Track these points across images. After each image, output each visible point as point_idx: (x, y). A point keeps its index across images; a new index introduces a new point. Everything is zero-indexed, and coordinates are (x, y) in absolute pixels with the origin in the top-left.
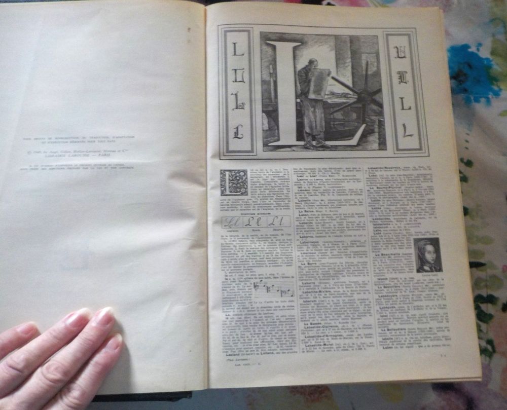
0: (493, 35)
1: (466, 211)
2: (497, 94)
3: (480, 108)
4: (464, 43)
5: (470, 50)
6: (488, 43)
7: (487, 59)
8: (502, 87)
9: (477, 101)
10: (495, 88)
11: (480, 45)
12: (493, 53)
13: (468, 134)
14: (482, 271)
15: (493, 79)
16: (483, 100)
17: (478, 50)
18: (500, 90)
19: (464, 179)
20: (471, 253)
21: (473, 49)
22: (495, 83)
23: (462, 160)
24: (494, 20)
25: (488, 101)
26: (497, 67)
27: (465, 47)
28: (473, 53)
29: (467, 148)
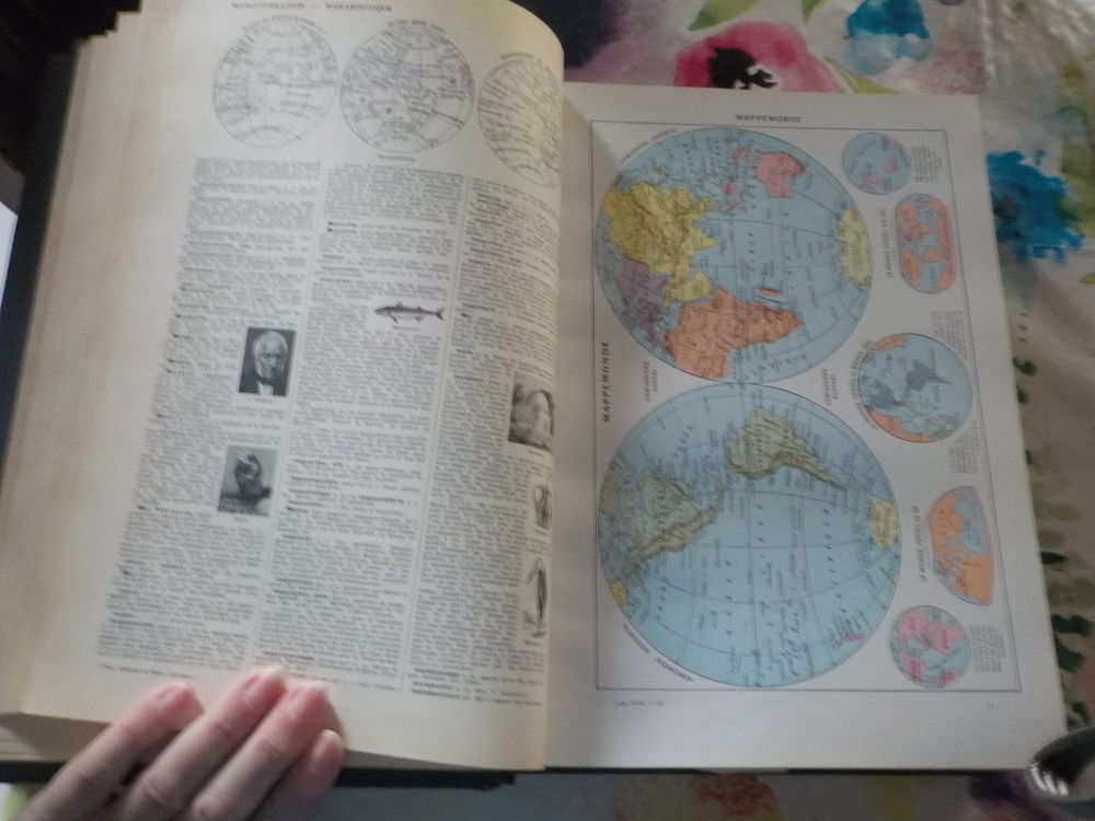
0: (1065, 137)
1: (1030, 458)
2: (1075, 243)
3: (1045, 266)
4: (1012, 149)
5: (1023, 162)
6: (1056, 150)
7: (1055, 179)
8: (1086, 230)
9: (1039, 253)
10: (1072, 232)
11: (1040, 154)
12: (1066, 169)
13: (1025, 315)
14: (1060, 570)
15: (1067, 216)
16: (1050, 253)
17: (1038, 162)
18: (1082, 236)
19: (1022, 397)
20: (1044, 536)
21: (1028, 161)
22: (1073, 223)
23: (1015, 362)
24: (1066, 110)
25: (1060, 257)
26: (1075, 193)
27: (1014, 157)
28: (1027, 168)
29: (1023, 340)
